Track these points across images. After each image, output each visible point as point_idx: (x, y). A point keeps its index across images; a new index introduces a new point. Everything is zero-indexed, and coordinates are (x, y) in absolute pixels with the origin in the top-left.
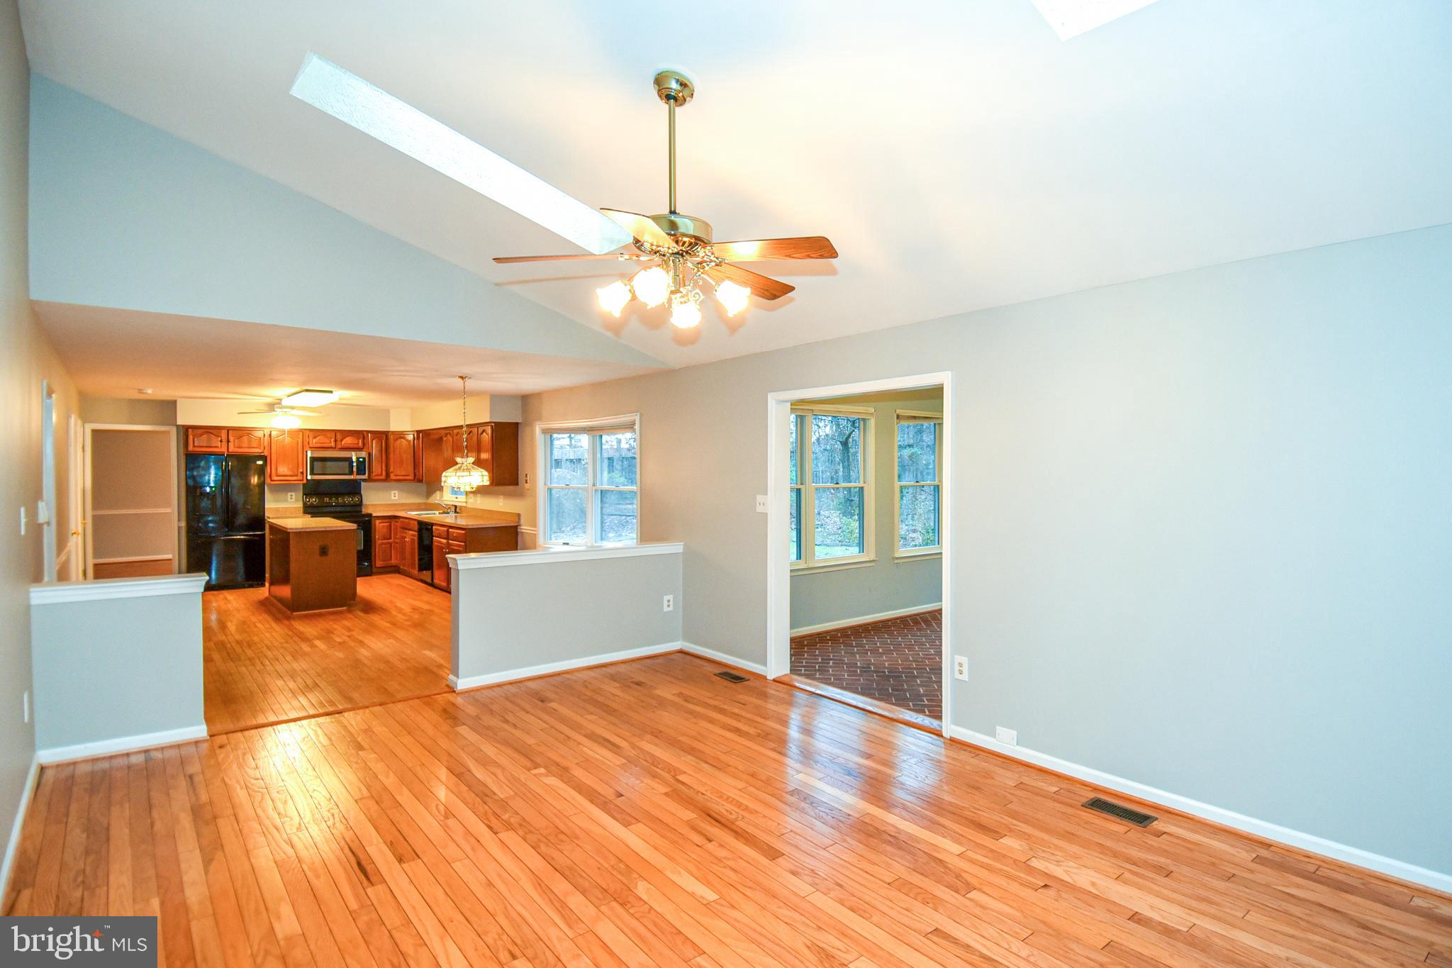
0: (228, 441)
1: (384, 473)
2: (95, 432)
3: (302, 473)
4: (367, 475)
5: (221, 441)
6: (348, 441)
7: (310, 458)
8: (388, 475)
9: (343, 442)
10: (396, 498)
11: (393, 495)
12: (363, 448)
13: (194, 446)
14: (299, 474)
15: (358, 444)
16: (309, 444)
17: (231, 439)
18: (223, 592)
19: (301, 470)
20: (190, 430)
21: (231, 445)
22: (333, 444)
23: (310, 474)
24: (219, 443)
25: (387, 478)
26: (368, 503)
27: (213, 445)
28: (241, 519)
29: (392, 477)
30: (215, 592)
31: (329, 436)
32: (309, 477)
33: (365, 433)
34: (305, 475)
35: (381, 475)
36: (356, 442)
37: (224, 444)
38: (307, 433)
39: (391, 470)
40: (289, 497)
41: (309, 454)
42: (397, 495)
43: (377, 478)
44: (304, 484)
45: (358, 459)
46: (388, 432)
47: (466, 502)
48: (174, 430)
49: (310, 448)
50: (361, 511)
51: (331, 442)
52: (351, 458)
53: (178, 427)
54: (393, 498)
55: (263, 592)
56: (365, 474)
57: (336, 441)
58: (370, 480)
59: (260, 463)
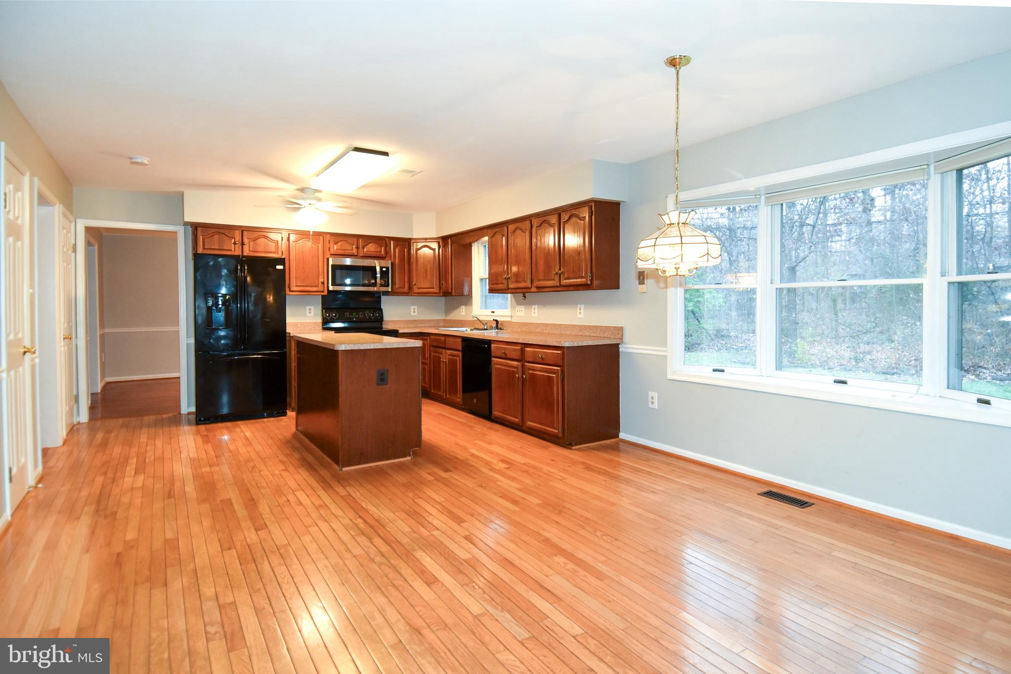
0: (243, 244)
1: (407, 285)
2: (88, 230)
3: (323, 283)
4: (390, 287)
5: (235, 243)
6: (371, 248)
7: (332, 266)
8: (410, 288)
9: (365, 250)
10: (416, 314)
11: (412, 310)
12: (385, 257)
13: (204, 248)
14: (320, 284)
15: (381, 251)
16: (329, 250)
17: (246, 241)
18: (239, 423)
19: (322, 280)
20: (199, 229)
21: (246, 248)
22: (355, 251)
23: (332, 285)
24: (233, 246)
25: (409, 292)
26: (387, 320)
27: (225, 248)
28: (260, 335)
29: (416, 290)
30: (229, 424)
31: (350, 241)
32: (331, 288)
33: (387, 240)
34: (326, 286)
35: (404, 287)
36: (379, 250)
37: (238, 246)
38: (328, 237)
39: (415, 281)
40: (308, 311)
41: (331, 263)
42: (416, 311)
43: (400, 290)
44: (323, 296)
45: (381, 268)
46: (410, 239)
47: (512, 316)
48: (180, 230)
49: (331, 255)
50: (382, 328)
51: (352, 249)
52: (375, 268)
53: (186, 224)
54: (412, 314)
55: (288, 423)
56: (388, 286)
57: (357, 248)
58: (393, 293)
59: (280, 267)
